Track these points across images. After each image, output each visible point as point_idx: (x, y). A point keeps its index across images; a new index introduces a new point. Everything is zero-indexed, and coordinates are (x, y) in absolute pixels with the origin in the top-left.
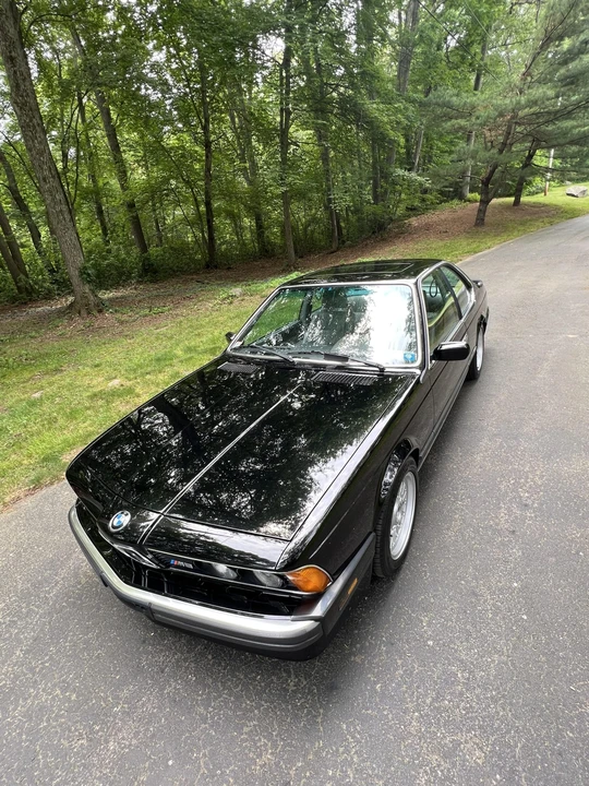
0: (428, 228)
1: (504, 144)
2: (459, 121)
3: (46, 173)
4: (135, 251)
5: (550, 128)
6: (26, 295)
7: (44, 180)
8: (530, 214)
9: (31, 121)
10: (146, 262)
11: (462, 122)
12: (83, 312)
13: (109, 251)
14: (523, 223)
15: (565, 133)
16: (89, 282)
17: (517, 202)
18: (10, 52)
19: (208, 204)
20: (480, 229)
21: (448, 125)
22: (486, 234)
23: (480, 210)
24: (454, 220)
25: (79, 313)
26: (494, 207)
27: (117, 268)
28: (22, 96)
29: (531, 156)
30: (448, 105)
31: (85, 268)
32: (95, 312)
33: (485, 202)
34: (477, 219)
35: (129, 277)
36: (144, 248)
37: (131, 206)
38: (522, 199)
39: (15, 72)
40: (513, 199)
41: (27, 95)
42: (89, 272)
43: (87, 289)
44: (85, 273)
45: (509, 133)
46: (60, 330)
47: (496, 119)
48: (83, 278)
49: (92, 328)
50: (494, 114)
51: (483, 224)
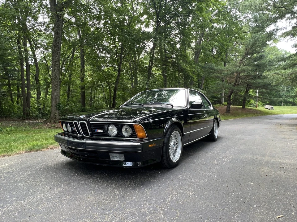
1: (235, 84)
2: (217, 74)
3: (56, 68)
5: (253, 81)
6: (26, 116)
7: (55, 70)
8: (250, 112)
9: (57, 51)
11: (218, 75)
12: (52, 121)
13: (68, 104)
14: (246, 114)
15: (259, 83)
16: (59, 110)
17: (243, 107)
18: (58, 31)
20: (228, 114)
21: (213, 75)
22: (231, 116)
23: (227, 108)
25: (50, 121)
28: (57, 44)
29: (247, 91)
30: (213, 69)
31: (59, 104)
32: (57, 122)
33: (229, 104)
34: (227, 110)
36: (84, 105)
37: (83, 88)
38: (246, 106)
39: (57, 37)
40: (241, 107)
41: (59, 44)
42: (60, 105)
43: (57, 112)
44: (58, 106)
45: (237, 81)
46: (40, 127)
47: (230, 74)
48: (57, 108)
49: (54, 127)
50: (230, 73)
51: (229, 112)
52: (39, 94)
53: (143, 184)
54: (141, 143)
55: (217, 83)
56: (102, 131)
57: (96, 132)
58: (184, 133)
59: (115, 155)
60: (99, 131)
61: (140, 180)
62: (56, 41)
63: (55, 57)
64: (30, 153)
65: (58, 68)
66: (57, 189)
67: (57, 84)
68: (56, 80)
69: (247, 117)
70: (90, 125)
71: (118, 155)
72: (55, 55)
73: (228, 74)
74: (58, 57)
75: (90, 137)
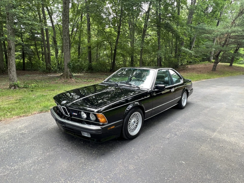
0: (194, 69)
1: (224, 44)
2: (207, 35)
3: (66, 34)
4: (87, 62)
5: (243, 41)
6: (48, 70)
7: (65, 36)
8: (236, 70)
9: (66, 19)
10: (90, 66)
11: (208, 35)
13: (79, 61)
14: (231, 73)
16: (70, 68)
17: (231, 65)
18: (66, 1)
19: (115, 50)
20: (213, 72)
21: (203, 36)
22: (216, 74)
23: (214, 66)
24: (204, 68)
25: (64, 77)
26: (220, 65)
27: (80, 67)
28: (65, 13)
29: (237, 50)
30: (204, 29)
31: (70, 63)
32: (69, 78)
33: (216, 63)
34: (213, 69)
35: (83, 70)
36: (90, 62)
38: (233, 64)
39: (65, 6)
40: (229, 64)
41: (67, 13)
42: (71, 65)
43: (68, 70)
45: (226, 41)
46: (56, 81)
47: (220, 35)
48: (68, 66)
49: (66, 82)
50: (219, 33)
51: (215, 71)
52: (57, 53)
54: (101, 128)
55: (206, 44)
58: (145, 112)
59: (84, 133)
60: (75, 114)
62: (65, 10)
63: (65, 25)
64: (41, 114)
66: (47, 153)
67: (67, 48)
69: (231, 75)
71: (86, 133)
72: (65, 23)
73: (217, 35)
74: (67, 24)
75: (69, 117)
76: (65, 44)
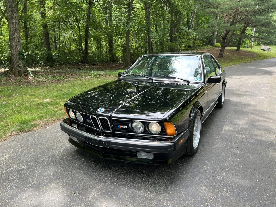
1: (233, 22)
4: (44, 49)
5: (253, 18)
8: (245, 55)
10: (49, 56)
11: (214, 10)
12: (17, 74)
14: (241, 59)
15: (260, 21)
16: (22, 59)
17: (238, 49)
20: (221, 59)
21: (208, 10)
23: (221, 50)
26: (228, 50)
29: (245, 29)
30: (208, 2)
31: (22, 52)
32: (23, 75)
33: (223, 47)
34: (220, 54)
35: (38, 62)
36: (49, 49)
37: (45, 26)
38: (241, 49)
40: (236, 48)
42: (24, 54)
43: (21, 62)
44: (21, 54)
45: (235, 18)
47: (229, 10)
48: (20, 57)
49: (21, 82)
50: (227, 7)
51: (223, 57)
53: (173, 182)
55: (212, 22)
56: (127, 128)
57: (119, 128)
60: (122, 127)
61: (166, 175)
65: (14, 3)
68: (14, 21)
70: (112, 121)
73: (226, 10)
75: (111, 132)
76: (12, 20)
